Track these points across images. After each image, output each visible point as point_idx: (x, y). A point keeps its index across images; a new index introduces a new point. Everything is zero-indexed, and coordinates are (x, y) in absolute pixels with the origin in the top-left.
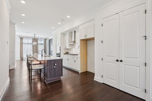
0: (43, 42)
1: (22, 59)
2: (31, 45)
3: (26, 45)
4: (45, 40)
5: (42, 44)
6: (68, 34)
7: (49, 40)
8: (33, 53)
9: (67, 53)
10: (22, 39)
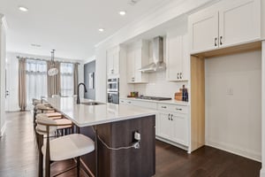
0: (70, 70)
1: (23, 109)
2: (45, 77)
3: (33, 77)
4: (76, 65)
5: (69, 74)
6: (140, 44)
7: (85, 66)
8: (50, 96)
9: (135, 95)
10: (22, 61)
